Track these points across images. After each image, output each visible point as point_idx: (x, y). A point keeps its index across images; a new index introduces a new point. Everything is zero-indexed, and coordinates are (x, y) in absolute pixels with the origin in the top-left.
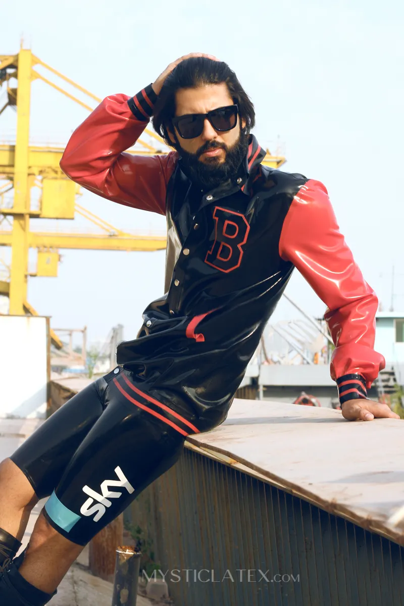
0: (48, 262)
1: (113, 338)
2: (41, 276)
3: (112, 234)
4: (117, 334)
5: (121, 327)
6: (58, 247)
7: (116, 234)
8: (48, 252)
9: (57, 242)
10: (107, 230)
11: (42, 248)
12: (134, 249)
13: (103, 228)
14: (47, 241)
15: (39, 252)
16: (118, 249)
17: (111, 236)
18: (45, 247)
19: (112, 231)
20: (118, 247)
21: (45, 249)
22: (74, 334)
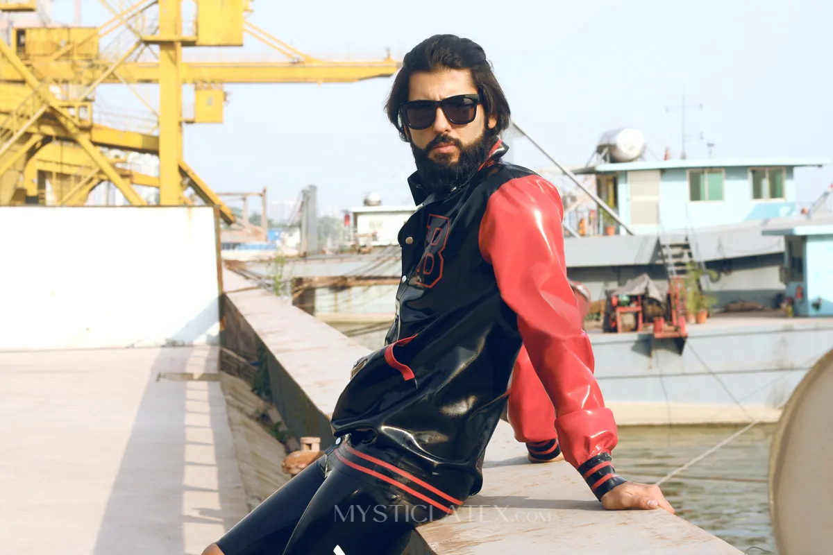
0: (209, 104)
1: (303, 203)
2: (202, 122)
3: (296, 61)
4: (308, 199)
5: (313, 188)
6: (222, 82)
7: (301, 60)
8: (209, 88)
9: (220, 74)
10: (289, 56)
11: (200, 84)
12: (327, 80)
13: (284, 53)
14: (206, 74)
15: (197, 89)
16: (305, 80)
17: (296, 63)
18: (204, 82)
19: (295, 56)
20: (305, 79)
21: (205, 85)
22: (249, 199)
